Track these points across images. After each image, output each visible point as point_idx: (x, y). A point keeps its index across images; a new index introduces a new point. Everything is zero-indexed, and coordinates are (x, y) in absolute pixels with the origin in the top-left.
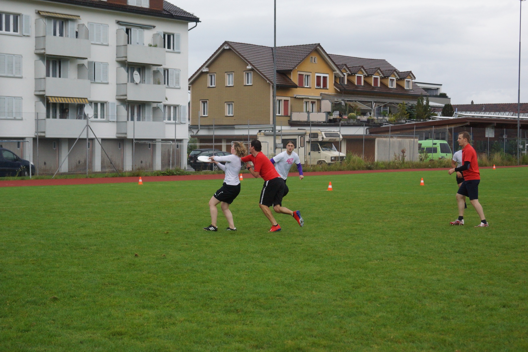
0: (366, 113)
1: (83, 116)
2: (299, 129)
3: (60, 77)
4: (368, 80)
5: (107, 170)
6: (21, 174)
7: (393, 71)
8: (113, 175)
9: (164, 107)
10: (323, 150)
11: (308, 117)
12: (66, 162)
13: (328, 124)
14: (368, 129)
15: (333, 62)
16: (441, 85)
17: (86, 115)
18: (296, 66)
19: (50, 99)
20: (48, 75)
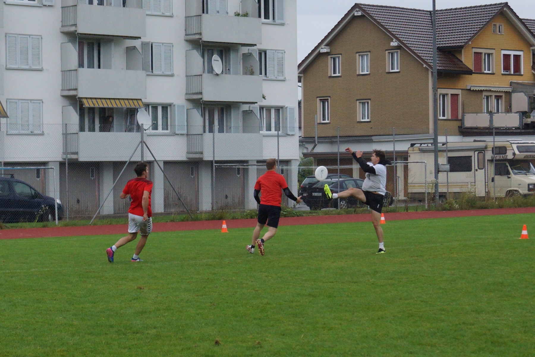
1: (135, 127)
2: (475, 141)
3: (99, 67)
5: (173, 210)
6: (42, 219)
8: (182, 218)
9: (260, 109)
10: (516, 174)
11: (491, 121)
12: (111, 199)
13: (523, 130)
15: (529, 30)
17: (140, 125)
18: (470, 40)
19: (85, 101)
20: (81, 65)
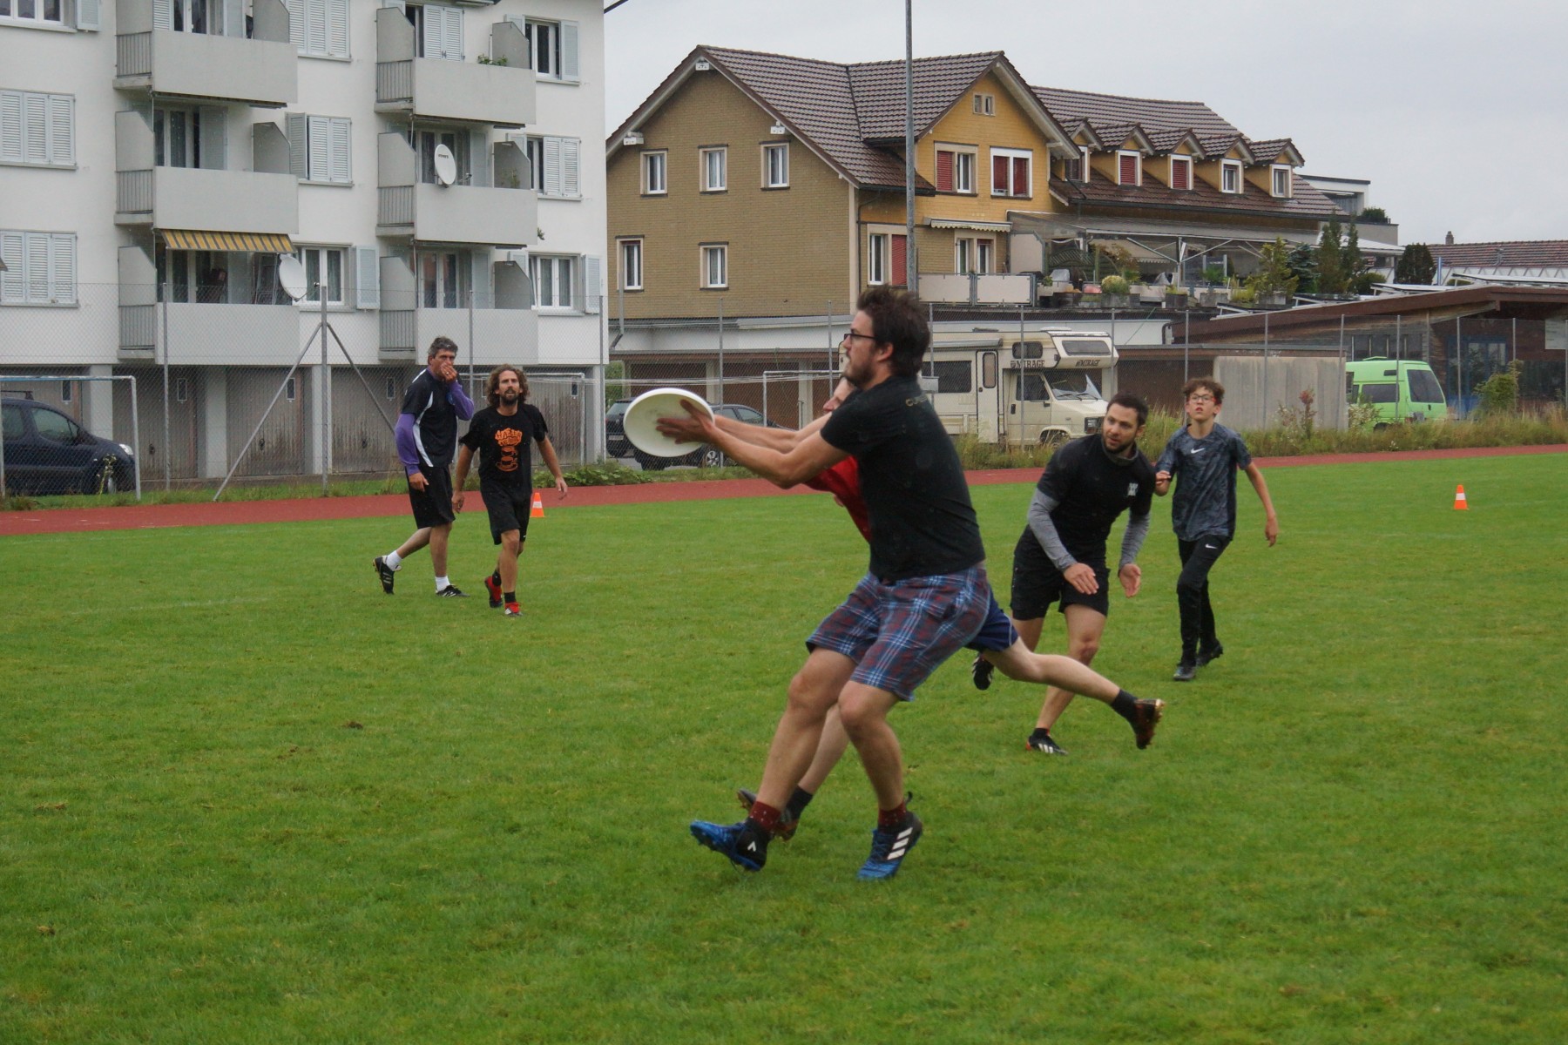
0: (1156, 276)
1: (275, 294)
2: (977, 330)
3: (197, 165)
4: (1156, 171)
5: (352, 469)
7: (1233, 139)
9: (531, 261)
10: (1060, 397)
11: (973, 290)
13: (1038, 311)
14: (1169, 325)
15: (1045, 110)
16: (1367, 183)
17: (286, 289)
18: (930, 126)
19: (169, 238)
20: (160, 161)
